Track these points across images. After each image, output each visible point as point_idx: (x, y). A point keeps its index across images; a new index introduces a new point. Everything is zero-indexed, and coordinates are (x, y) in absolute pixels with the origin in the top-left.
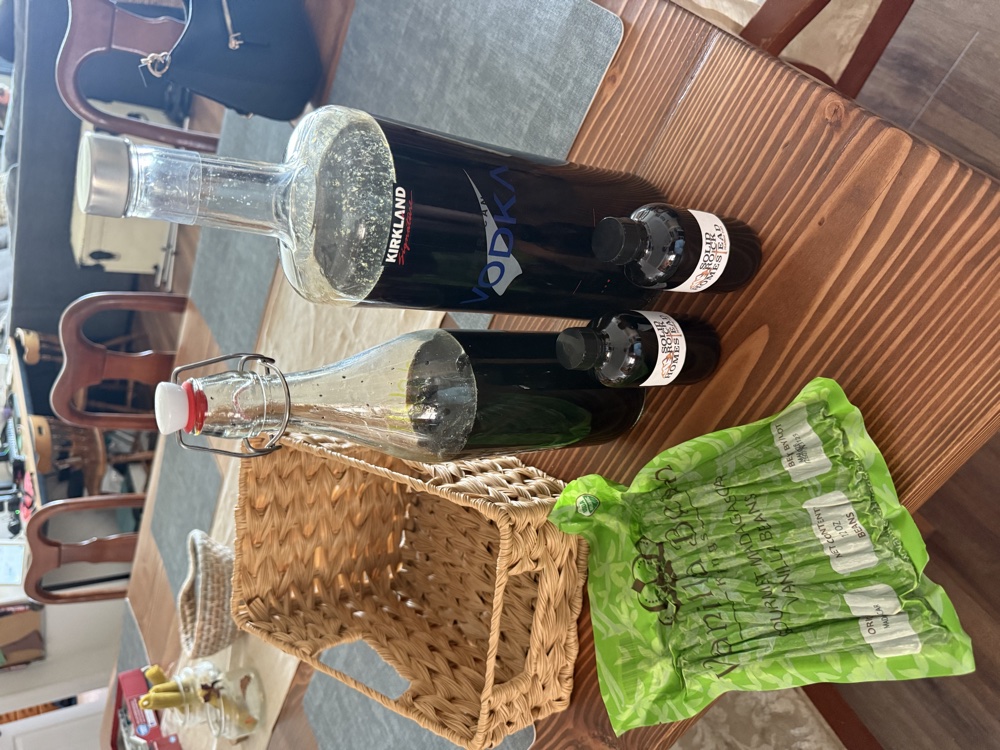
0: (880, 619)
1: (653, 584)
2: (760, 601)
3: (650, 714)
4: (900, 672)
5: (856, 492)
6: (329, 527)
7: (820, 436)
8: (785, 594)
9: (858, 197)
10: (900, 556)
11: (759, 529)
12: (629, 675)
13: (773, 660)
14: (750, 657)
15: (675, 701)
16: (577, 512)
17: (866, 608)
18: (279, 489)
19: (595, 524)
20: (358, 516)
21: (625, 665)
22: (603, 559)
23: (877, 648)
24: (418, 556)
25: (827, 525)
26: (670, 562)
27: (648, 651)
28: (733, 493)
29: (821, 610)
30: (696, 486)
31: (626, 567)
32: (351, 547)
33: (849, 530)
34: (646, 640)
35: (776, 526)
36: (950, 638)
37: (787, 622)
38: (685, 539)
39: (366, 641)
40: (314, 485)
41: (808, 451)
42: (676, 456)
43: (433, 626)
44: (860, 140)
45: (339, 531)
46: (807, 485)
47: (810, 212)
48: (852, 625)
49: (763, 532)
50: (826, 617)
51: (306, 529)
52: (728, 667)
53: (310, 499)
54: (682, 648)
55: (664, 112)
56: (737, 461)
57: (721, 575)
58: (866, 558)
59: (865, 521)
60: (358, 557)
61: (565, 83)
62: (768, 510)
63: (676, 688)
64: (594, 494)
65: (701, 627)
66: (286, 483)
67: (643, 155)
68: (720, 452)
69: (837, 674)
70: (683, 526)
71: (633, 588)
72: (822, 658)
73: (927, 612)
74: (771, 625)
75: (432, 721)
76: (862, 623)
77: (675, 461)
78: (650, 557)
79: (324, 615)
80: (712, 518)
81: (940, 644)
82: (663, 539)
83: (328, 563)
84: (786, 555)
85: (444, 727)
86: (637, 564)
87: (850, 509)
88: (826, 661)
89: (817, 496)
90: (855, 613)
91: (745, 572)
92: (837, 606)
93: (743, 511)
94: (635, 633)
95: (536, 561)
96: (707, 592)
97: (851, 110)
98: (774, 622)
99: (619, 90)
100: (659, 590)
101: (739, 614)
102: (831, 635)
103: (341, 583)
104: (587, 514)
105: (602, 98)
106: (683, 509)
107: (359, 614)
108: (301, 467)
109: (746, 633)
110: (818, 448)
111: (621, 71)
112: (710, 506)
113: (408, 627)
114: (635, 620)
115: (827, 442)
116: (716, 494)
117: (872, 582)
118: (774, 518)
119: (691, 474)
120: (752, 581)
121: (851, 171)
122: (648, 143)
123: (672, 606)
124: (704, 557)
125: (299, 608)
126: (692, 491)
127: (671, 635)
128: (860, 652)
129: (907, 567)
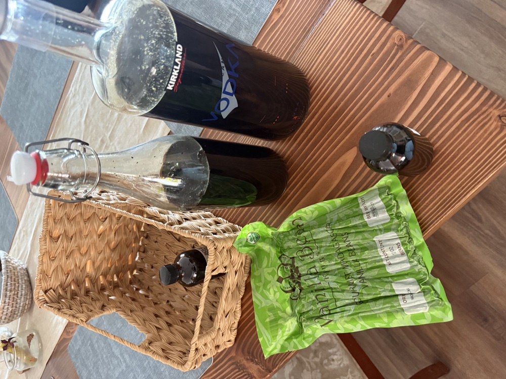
0: (409, 295)
1: (287, 279)
2: (347, 287)
3: (283, 347)
4: (417, 321)
5: (402, 233)
6: (96, 249)
7: (384, 204)
8: (361, 284)
9: (409, 84)
10: (421, 264)
11: (348, 250)
12: (273, 327)
13: (352, 317)
14: (340, 316)
15: (298, 339)
16: (247, 241)
17: (403, 290)
18: (68, 226)
19: (256, 248)
20: (113, 243)
21: (271, 322)
22: (260, 266)
23: (406, 310)
24: (146, 266)
25: (385, 248)
26: (297, 267)
27: (284, 314)
28: (335, 232)
29: (380, 292)
30: (315, 228)
31: (274, 270)
32: (108, 260)
33: (397, 251)
34: (283, 308)
35: (357, 249)
36: (443, 304)
37: (361, 298)
38: (307, 255)
39: (118, 313)
40: (88, 225)
41: (378, 211)
42: (305, 212)
43: (155, 304)
44: (413, 55)
45: (102, 251)
46: (377, 228)
47: (384, 89)
48: (395, 298)
49: (351, 252)
50: (382, 295)
51: (82, 249)
52: (327, 321)
53: (85, 233)
54: (302, 312)
55: (307, 31)
56: (338, 216)
57: (325, 274)
58: (404, 265)
59: (406, 247)
60: (111, 266)
61: (250, 10)
62: (354, 241)
63: (299, 332)
64: (257, 232)
65: (314, 301)
66: (72, 223)
67: (294, 53)
68: (328, 210)
69: (385, 323)
70: (306, 249)
71: (277, 281)
72: (378, 315)
73: (433, 292)
74: (352, 299)
75: (161, 356)
76: (400, 297)
77: (304, 215)
78: (287, 265)
79: (92, 298)
80: (323, 244)
81: (438, 307)
82: (295, 255)
83: (95, 269)
84: (363, 264)
85: (168, 359)
86: (280, 269)
87: (399, 241)
88: (380, 317)
89: (381, 234)
90: (397, 293)
91: (339, 273)
92: (388, 290)
93: (341, 241)
94: (276, 304)
95: (225, 267)
96: (319, 282)
97: (409, 40)
98: (354, 298)
99: (282, 17)
100: (291, 282)
101: (335, 293)
102: (384, 304)
103: (102, 280)
104: (253, 242)
105: (272, 20)
106: (307, 240)
107: (112, 298)
108: (81, 214)
109: (339, 304)
110: (384, 210)
111: (283, 6)
112: (322, 238)
113: (142, 305)
114: (277, 297)
115: (388, 207)
116: (326, 232)
117: (406, 277)
118: (358, 245)
119: (312, 222)
120: (343, 277)
121: (407, 70)
122: (297, 46)
123: (297, 290)
124: (317, 265)
125: (76, 295)
126: (313, 230)
127: (296, 306)
128: (397, 312)
129: (424, 270)
